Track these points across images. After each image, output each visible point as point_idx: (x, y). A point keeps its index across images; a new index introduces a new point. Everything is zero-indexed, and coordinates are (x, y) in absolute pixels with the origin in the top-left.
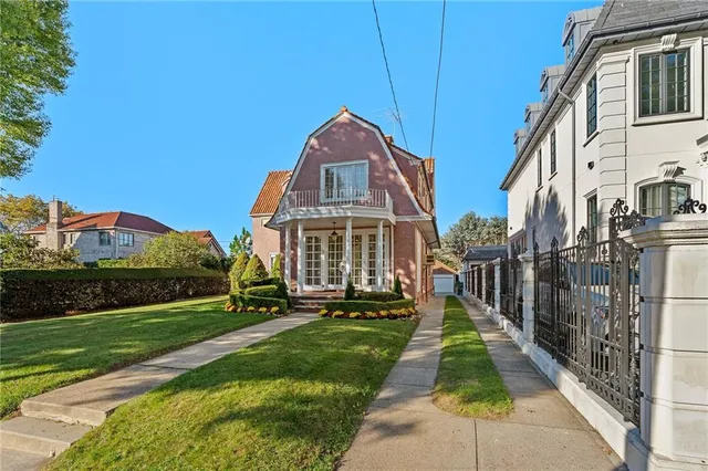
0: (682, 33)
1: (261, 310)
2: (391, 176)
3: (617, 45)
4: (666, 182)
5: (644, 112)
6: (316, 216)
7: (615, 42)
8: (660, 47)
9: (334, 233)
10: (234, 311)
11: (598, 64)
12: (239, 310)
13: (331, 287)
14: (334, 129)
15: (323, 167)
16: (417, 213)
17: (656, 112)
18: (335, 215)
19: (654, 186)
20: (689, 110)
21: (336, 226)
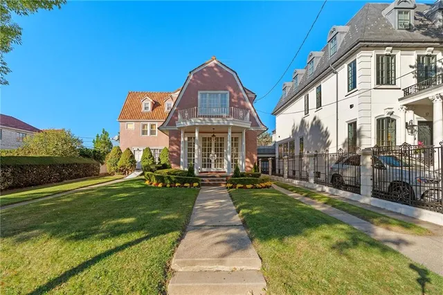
0: (395, 47)
1: (185, 185)
2: (242, 102)
3: (368, 48)
4: (387, 118)
5: (378, 83)
6: (209, 124)
7: (367, 46)
8: (385, 52)
9: (214, 135)
10: (164, 186)
11: (358, 55)
12: (168, 185)
13: (204, 170)
14: (205, 70)
15: (199, 92)
16: (258, 126)
17: (382, 84)
18: (222, 124)
19: (383, 119)
20: (395, 84)
21: (215, 130)
